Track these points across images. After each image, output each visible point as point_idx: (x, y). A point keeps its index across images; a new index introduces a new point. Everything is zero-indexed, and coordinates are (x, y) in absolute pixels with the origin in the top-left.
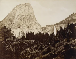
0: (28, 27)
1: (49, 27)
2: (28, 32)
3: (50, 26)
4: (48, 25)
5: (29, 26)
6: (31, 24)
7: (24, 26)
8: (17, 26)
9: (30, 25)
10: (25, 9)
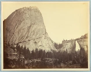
0: (36, 43)
1: (67, 42)
2: (36, 49)
3: (69, 41)
4: (65, 40)
5: (36, 40)
6: (40, 38)
7: (29, 41)
8: (17, 39)
9: (38, 39)
10: (30, 15)
